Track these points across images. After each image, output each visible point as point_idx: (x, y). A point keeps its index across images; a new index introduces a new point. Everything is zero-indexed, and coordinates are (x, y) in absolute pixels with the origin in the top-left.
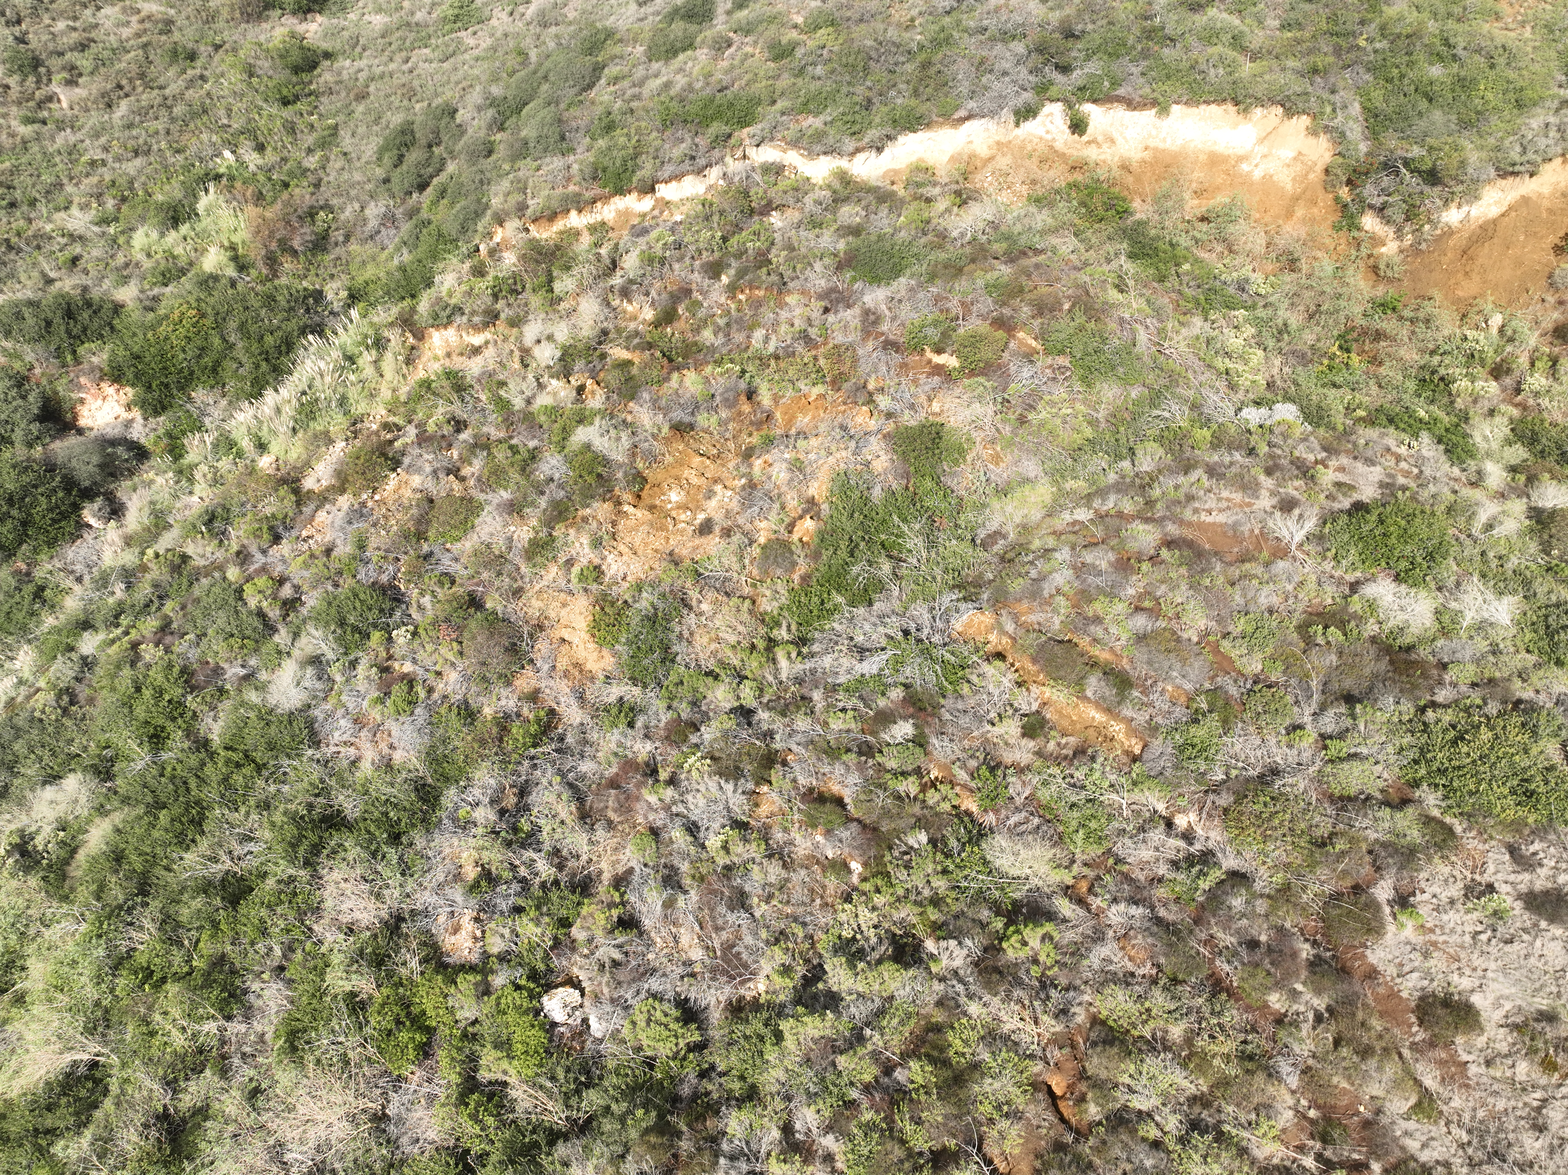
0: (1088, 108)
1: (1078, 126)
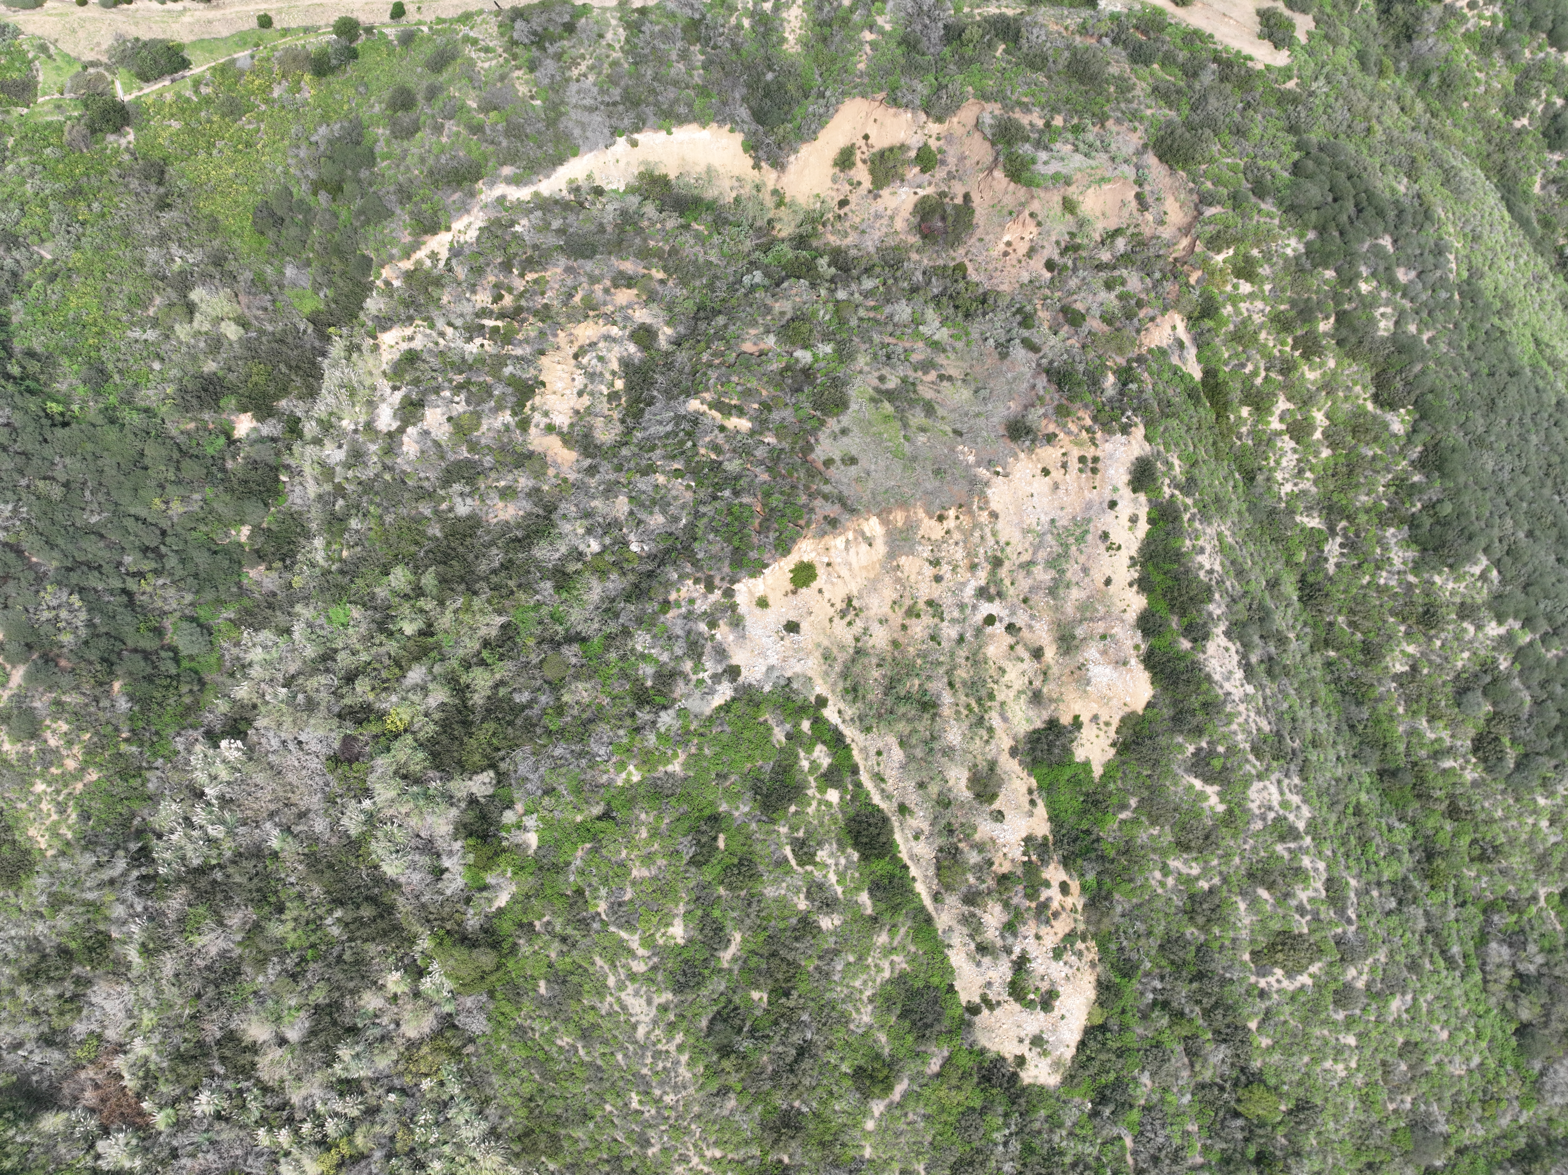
0: (636, 136)
1: (634, 144)
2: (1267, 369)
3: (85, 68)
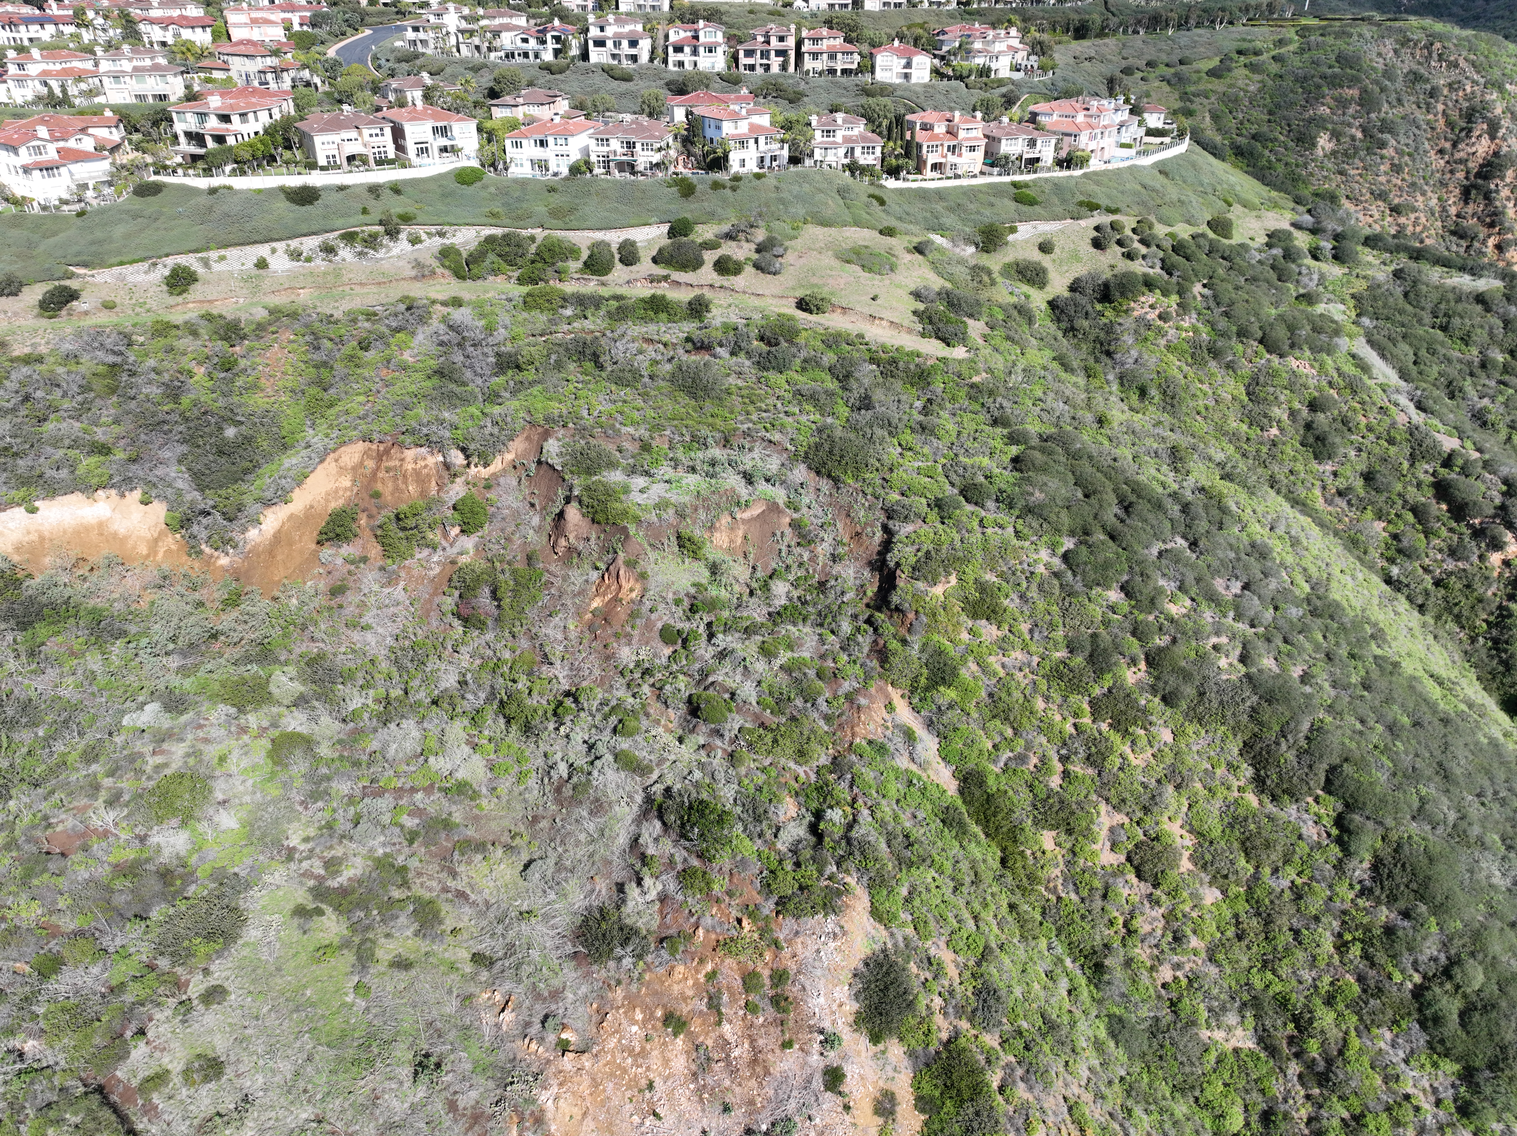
2: (1064, 759)
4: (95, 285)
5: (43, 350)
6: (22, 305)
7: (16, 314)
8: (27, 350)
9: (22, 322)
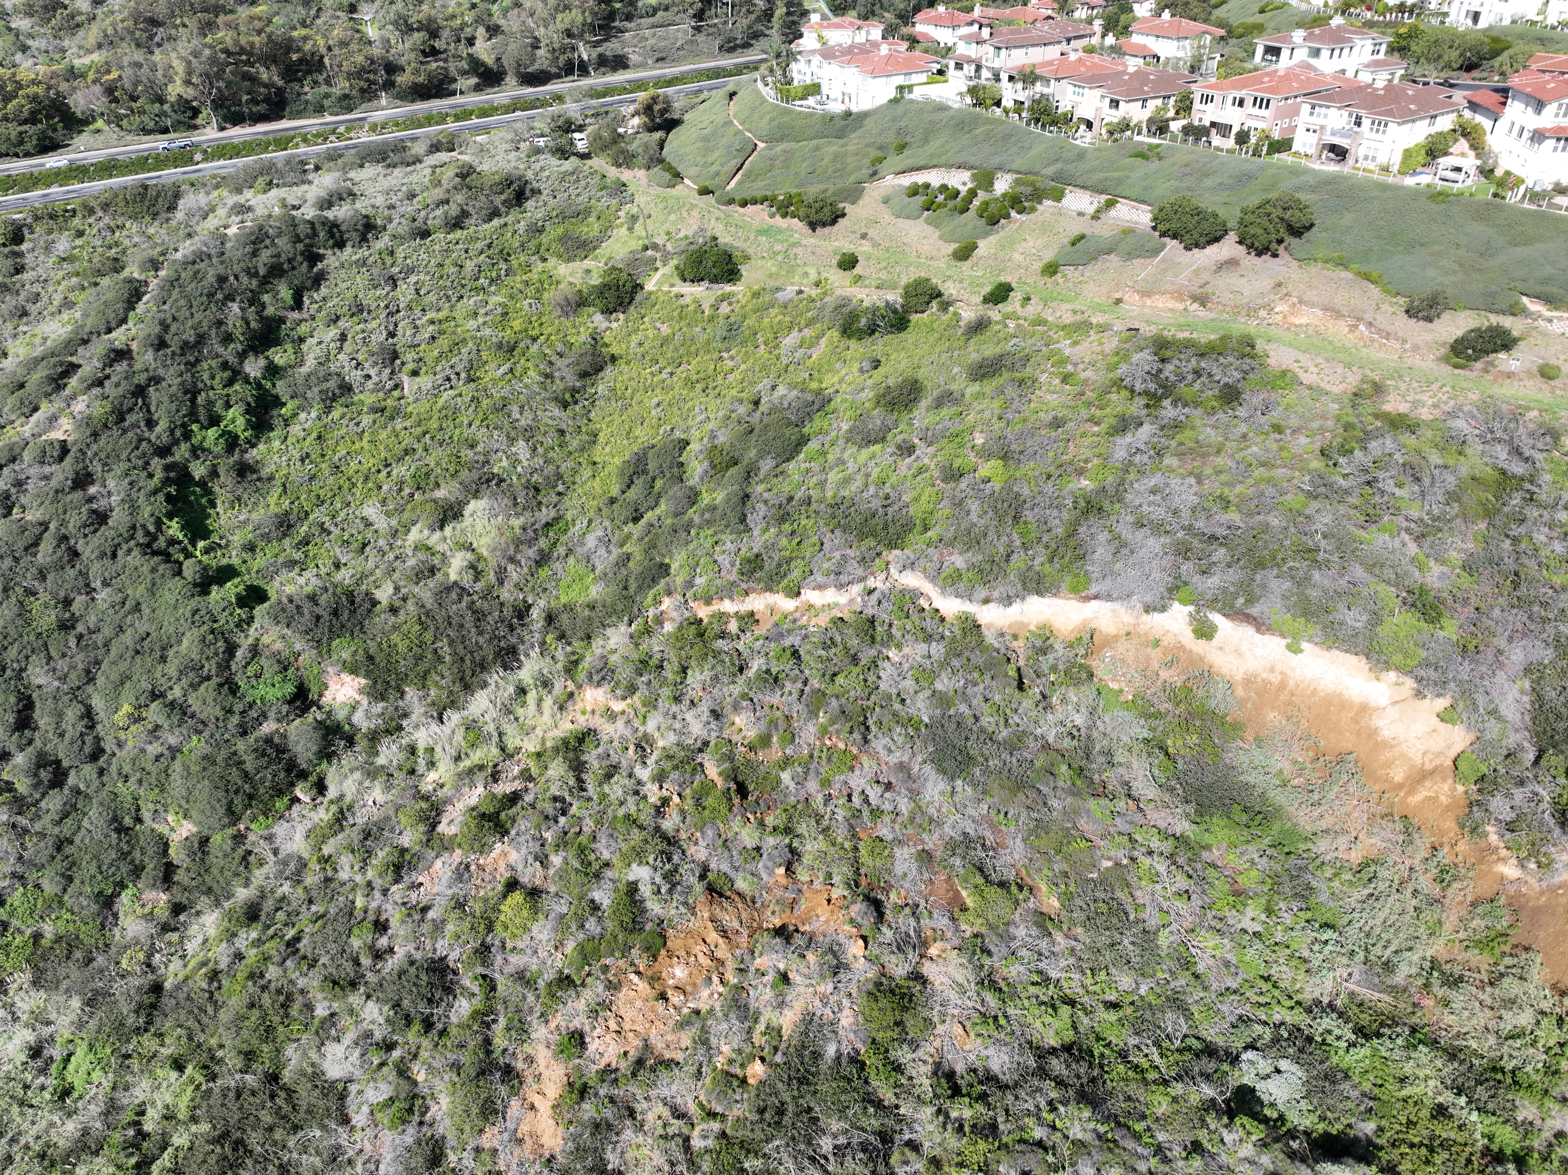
0: (1216, 618)
1: (1205, 630)
3: (646, 248)
4: (1545, 334)
5: (1425, 414)
6: (1429, 337)
7: (1416, 348)
8: (1403, 408)
9: (1416, 361)
